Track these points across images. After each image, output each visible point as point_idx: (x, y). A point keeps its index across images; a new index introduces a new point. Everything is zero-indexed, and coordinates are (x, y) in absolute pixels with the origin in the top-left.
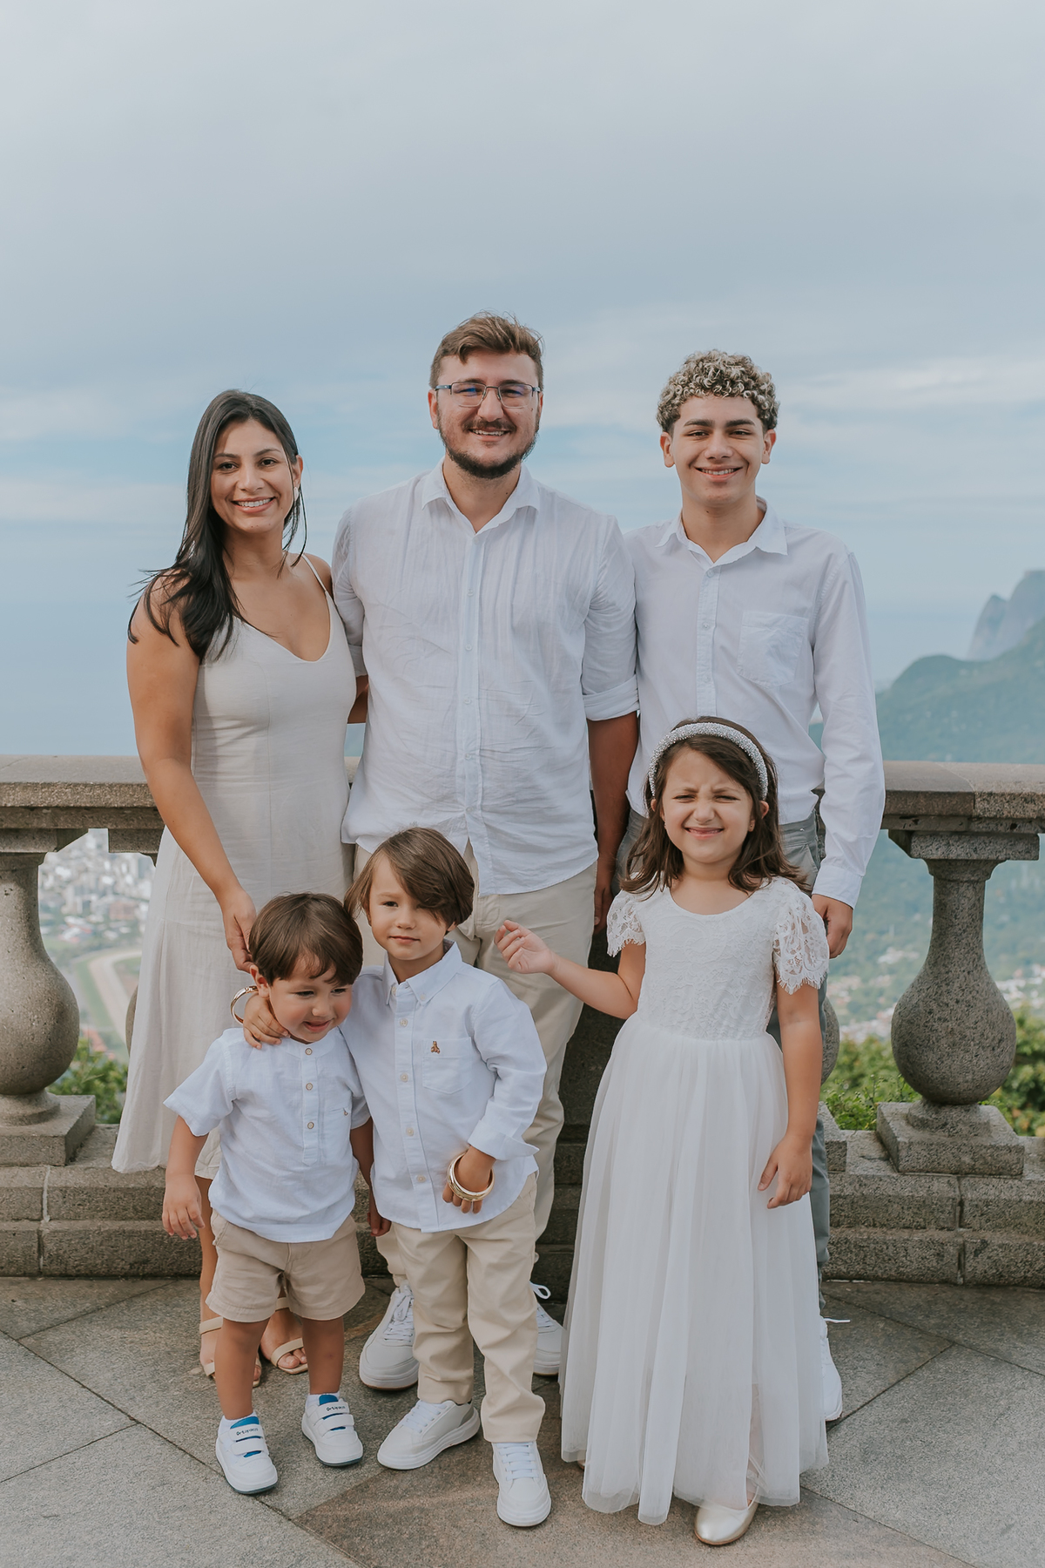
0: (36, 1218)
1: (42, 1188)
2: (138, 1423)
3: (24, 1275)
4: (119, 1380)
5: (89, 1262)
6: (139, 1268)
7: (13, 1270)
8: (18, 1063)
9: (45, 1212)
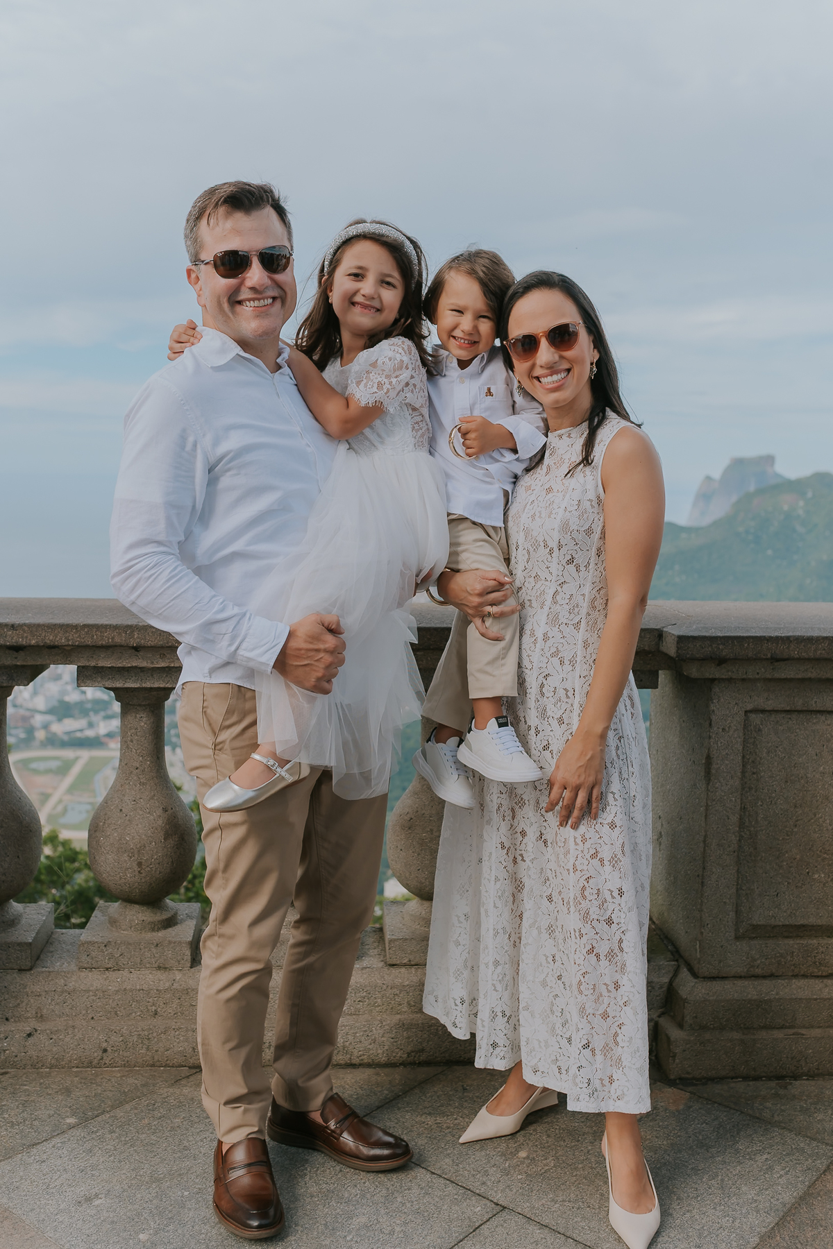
2: (505, 1208)
4: (461, 1166)
5: (371, 1052)
6: (415, 1056)
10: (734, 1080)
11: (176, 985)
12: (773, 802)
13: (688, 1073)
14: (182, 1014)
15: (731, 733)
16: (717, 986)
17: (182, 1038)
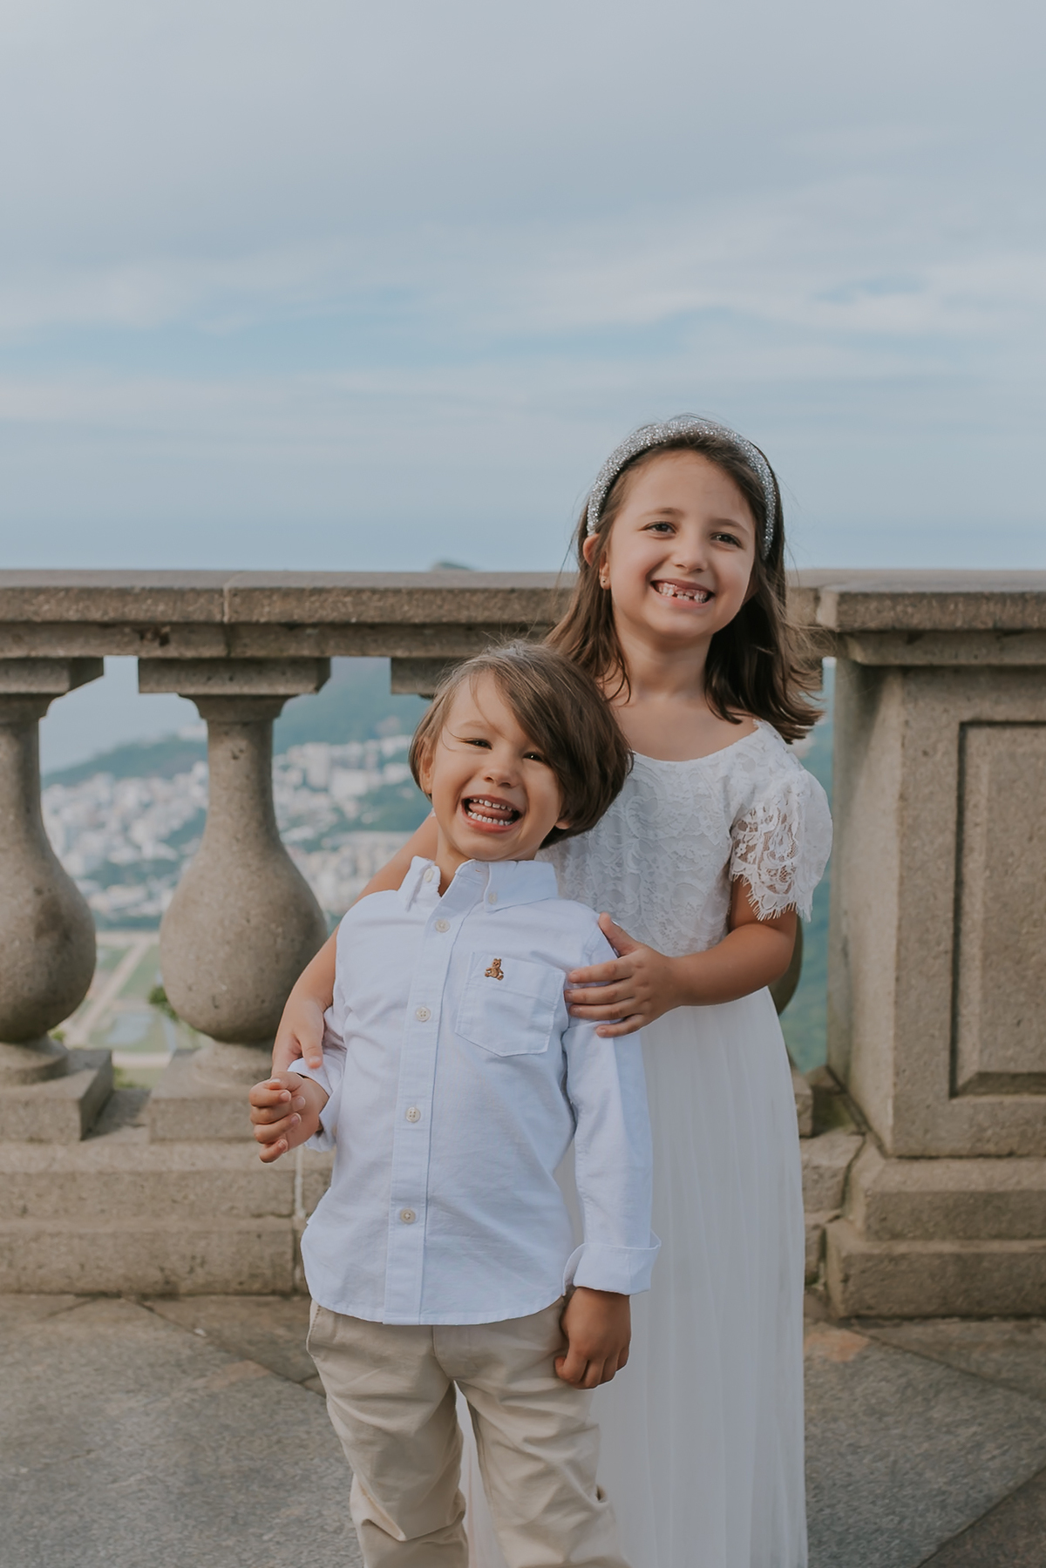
0: (285, 1211)
1: (294, 1172)
3: (273, 1293)
7: (256, 1286)
8: (257, 996)
9: (298, 1204)
10: (947, 1320)
11: (56, 1167)
12: (1010, 872)
13: (870, 1308)
14: (66, 1211)
15: (938, 757)
16: (920, 1170)
17: (63, 1249)
